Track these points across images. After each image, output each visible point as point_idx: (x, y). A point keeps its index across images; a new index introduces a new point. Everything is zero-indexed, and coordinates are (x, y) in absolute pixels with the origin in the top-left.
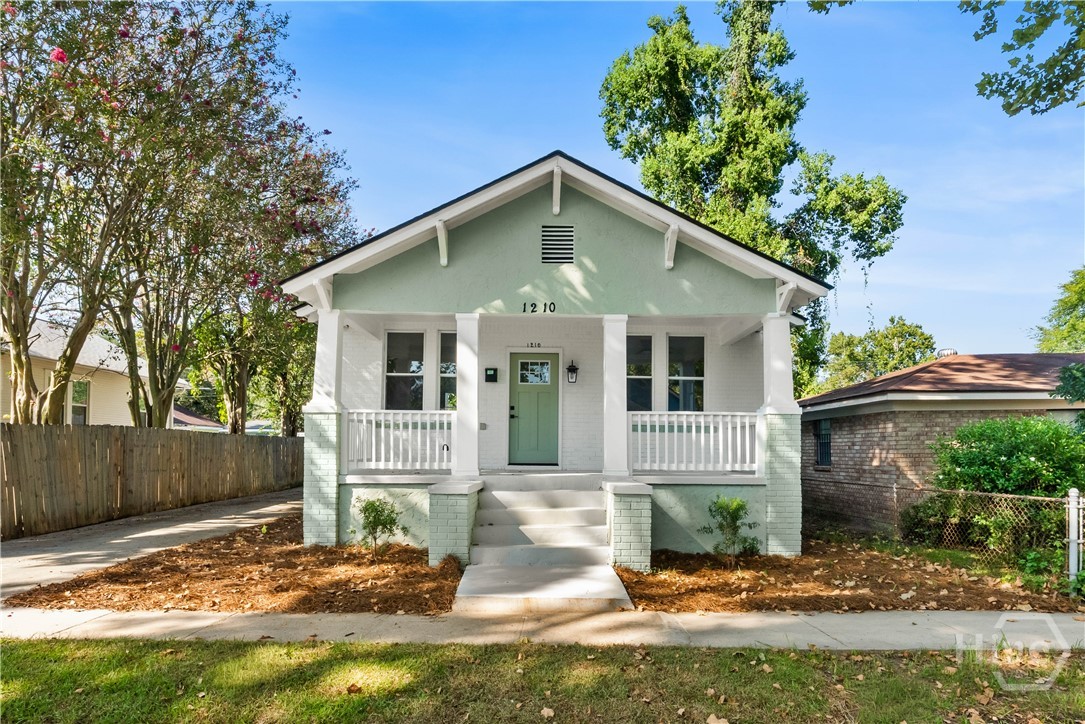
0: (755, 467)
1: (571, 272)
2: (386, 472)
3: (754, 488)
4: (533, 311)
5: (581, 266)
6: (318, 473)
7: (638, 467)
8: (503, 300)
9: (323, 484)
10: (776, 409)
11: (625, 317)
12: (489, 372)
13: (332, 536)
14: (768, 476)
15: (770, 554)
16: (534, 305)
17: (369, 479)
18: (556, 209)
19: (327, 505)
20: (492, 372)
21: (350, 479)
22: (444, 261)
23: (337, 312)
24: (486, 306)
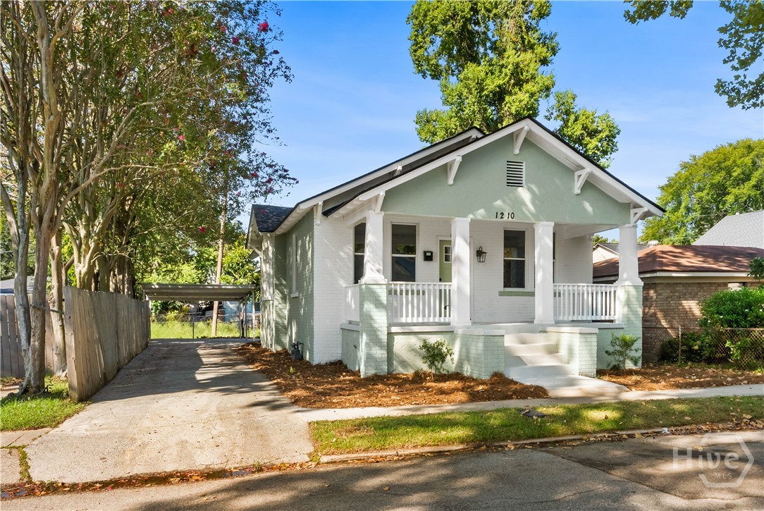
0: (616, 317)
1: (524, 193)
2: (414, 325)
3: (618, 330)
4: (501, 218)
5: (530, 189)
6: (376, 325)
7: (561, 318)
8: (485, 210)
9: (379, 333)
10: (632, 282)
11: (553, 224)
12: (428, 254)
13: (385, 367)
14: (626, 323)
15: (627, 368)
16: (502, 214)
17: (406, 329)
18: (517, 151)
19: (381, 347)
20: (429, 254)
21: (394, 329)
22: (451, 181)
23: (383, 213)
24: (475, 213)
